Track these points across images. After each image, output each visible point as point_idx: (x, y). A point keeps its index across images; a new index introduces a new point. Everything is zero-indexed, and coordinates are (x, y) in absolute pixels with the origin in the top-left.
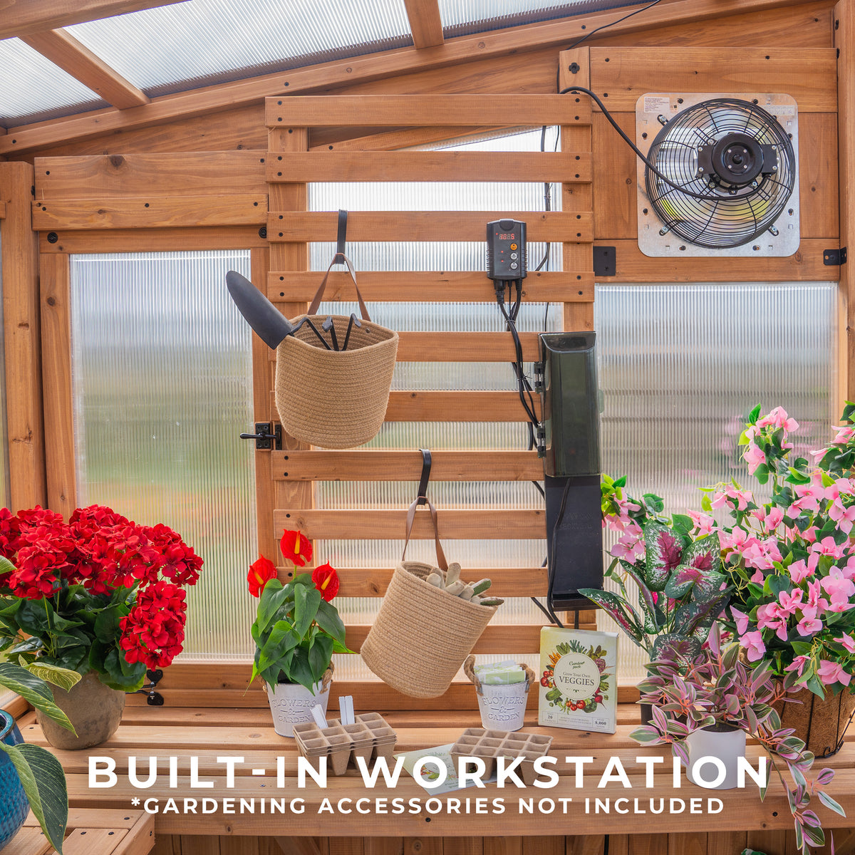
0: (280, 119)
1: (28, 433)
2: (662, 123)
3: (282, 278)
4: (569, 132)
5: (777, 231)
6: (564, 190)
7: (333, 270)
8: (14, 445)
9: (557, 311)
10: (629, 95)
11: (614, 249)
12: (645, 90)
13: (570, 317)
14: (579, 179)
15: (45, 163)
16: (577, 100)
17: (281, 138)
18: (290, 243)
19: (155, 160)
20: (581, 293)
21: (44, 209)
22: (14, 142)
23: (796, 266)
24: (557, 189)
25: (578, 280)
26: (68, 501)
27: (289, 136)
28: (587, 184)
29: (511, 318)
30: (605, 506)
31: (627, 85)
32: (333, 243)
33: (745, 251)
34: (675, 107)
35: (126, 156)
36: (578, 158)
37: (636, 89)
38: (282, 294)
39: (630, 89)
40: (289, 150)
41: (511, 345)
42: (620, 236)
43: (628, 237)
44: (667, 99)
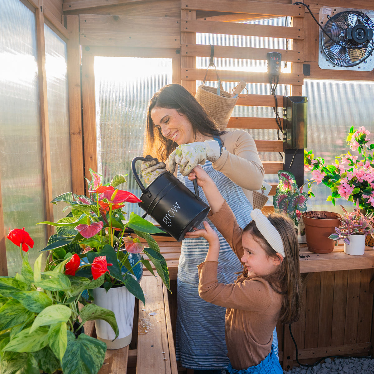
0: (187, 6)
1: (79, 131)
2: (329, 18)
3: (187, 71)
4: (296, 19)
5: (367, 62)
6: (293, 42)
7: (209, 68)
8: (73, 136)
9: (289, 88)
10: (317, 7)
11: (309, 65)
12: (323, 5)
13: (294, 91)
14: (300, 38)
15: (84, 16)
16: (300, 7)
17: (186, 14)
18: (189, 57)
19: (132, 19)
20: (299, 82)
21: (85, 36)
22: (70, 6)
23: (372, 75)
24: (291, 41)
25: (298, 77)
26: (94, 160)
27: (190, 13)
28: (302, 40)
29: (273, 90)
30: (305, 161)
31: (317, 3)
32: (209, 58)
33: (355, 68)
34: (333, 12)
35: (120, 16)
36: (299, 30)
37: (320, 4)
38: (187, 77)
39: (318, 4)
40: (189, 18)
41: (273, 100)
42: (312, 61)
43: (315, 61)
44: (330, 9)
